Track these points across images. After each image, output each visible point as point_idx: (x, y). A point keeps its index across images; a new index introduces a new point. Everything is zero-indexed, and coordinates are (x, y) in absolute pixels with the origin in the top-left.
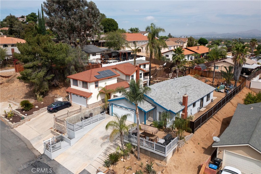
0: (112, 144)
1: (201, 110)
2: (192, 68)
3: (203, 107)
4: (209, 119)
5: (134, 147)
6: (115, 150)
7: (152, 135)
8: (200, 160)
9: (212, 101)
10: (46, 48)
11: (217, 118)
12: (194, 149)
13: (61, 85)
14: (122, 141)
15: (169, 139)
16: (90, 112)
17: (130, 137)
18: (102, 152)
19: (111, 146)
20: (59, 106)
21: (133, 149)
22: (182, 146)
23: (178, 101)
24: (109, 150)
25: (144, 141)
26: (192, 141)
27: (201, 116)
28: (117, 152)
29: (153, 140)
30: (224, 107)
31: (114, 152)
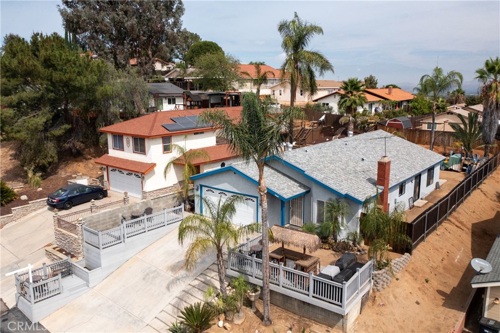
0: (196, 282)
1: (416, 204)
2: (381, 125)
3: (419, 198)
4: (440, 223)
5: (254, 288)
6: (202, 298)
7: (304, 257)
8: (438, 324)
9: (438, 186)
10: (50, 59)
11: (457, 221)
12: (418, 296)
13: (90, 154)
14: (223, 271)
15: (351, 265)
16: (147, 205)
17: (241, 261)
18: (168, 302)
19: (194, 287)
20: (75, 193)
21: (251, 294)
22: (385, 286)
23: (363, 176)
24: (189, 298)
25: (282, 273)
26: (409, 273)
27: (427, 211)
28: (208, 303)
29: (307, 268)
30: (468, 198)
31: (199, 302)
